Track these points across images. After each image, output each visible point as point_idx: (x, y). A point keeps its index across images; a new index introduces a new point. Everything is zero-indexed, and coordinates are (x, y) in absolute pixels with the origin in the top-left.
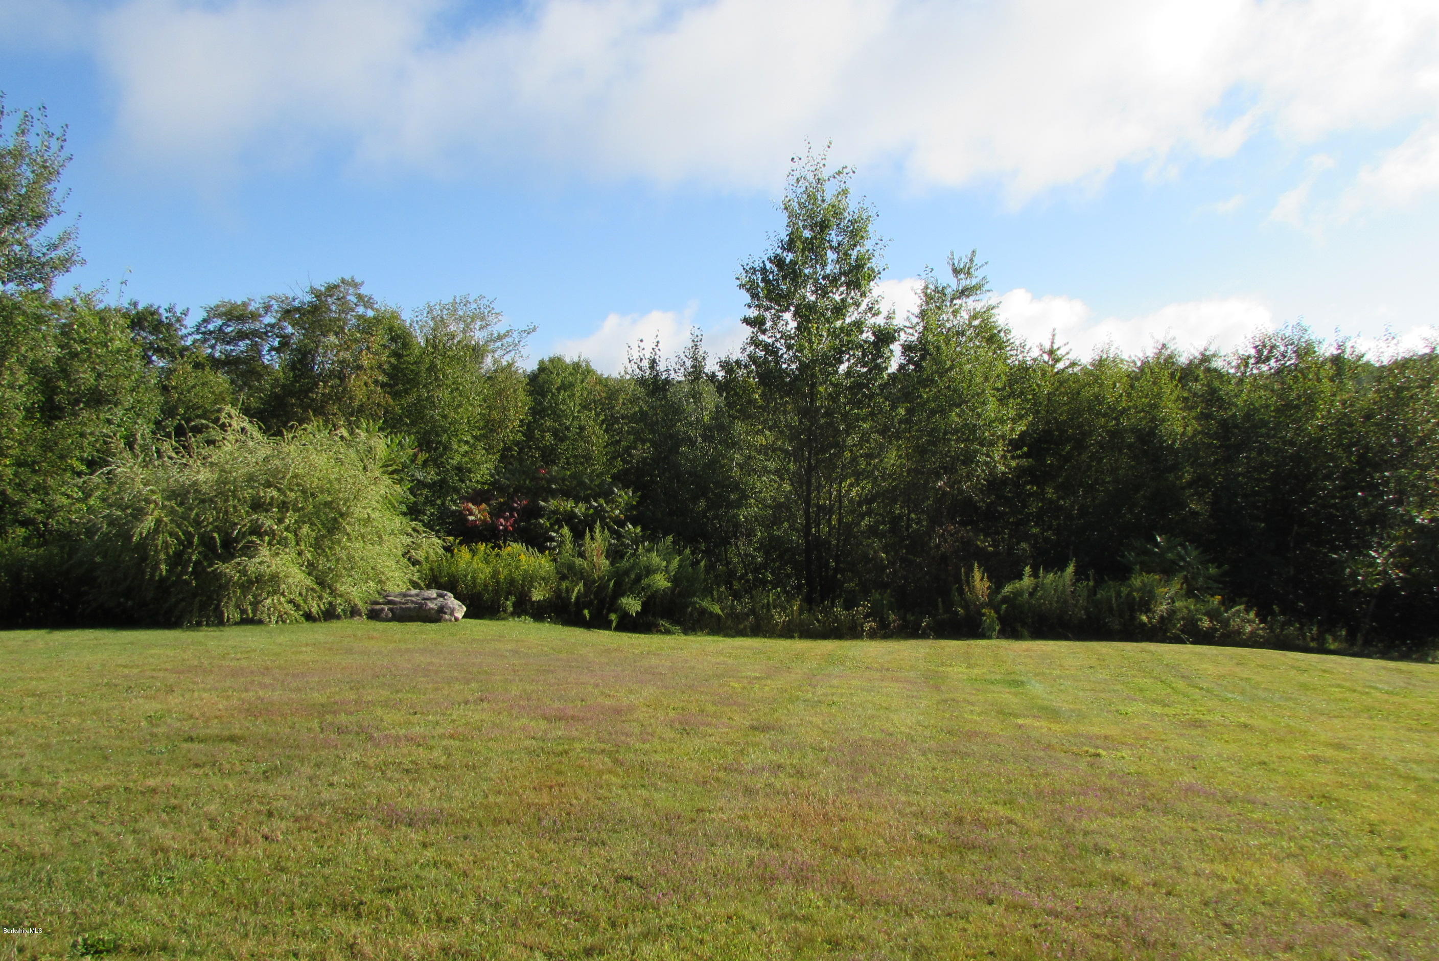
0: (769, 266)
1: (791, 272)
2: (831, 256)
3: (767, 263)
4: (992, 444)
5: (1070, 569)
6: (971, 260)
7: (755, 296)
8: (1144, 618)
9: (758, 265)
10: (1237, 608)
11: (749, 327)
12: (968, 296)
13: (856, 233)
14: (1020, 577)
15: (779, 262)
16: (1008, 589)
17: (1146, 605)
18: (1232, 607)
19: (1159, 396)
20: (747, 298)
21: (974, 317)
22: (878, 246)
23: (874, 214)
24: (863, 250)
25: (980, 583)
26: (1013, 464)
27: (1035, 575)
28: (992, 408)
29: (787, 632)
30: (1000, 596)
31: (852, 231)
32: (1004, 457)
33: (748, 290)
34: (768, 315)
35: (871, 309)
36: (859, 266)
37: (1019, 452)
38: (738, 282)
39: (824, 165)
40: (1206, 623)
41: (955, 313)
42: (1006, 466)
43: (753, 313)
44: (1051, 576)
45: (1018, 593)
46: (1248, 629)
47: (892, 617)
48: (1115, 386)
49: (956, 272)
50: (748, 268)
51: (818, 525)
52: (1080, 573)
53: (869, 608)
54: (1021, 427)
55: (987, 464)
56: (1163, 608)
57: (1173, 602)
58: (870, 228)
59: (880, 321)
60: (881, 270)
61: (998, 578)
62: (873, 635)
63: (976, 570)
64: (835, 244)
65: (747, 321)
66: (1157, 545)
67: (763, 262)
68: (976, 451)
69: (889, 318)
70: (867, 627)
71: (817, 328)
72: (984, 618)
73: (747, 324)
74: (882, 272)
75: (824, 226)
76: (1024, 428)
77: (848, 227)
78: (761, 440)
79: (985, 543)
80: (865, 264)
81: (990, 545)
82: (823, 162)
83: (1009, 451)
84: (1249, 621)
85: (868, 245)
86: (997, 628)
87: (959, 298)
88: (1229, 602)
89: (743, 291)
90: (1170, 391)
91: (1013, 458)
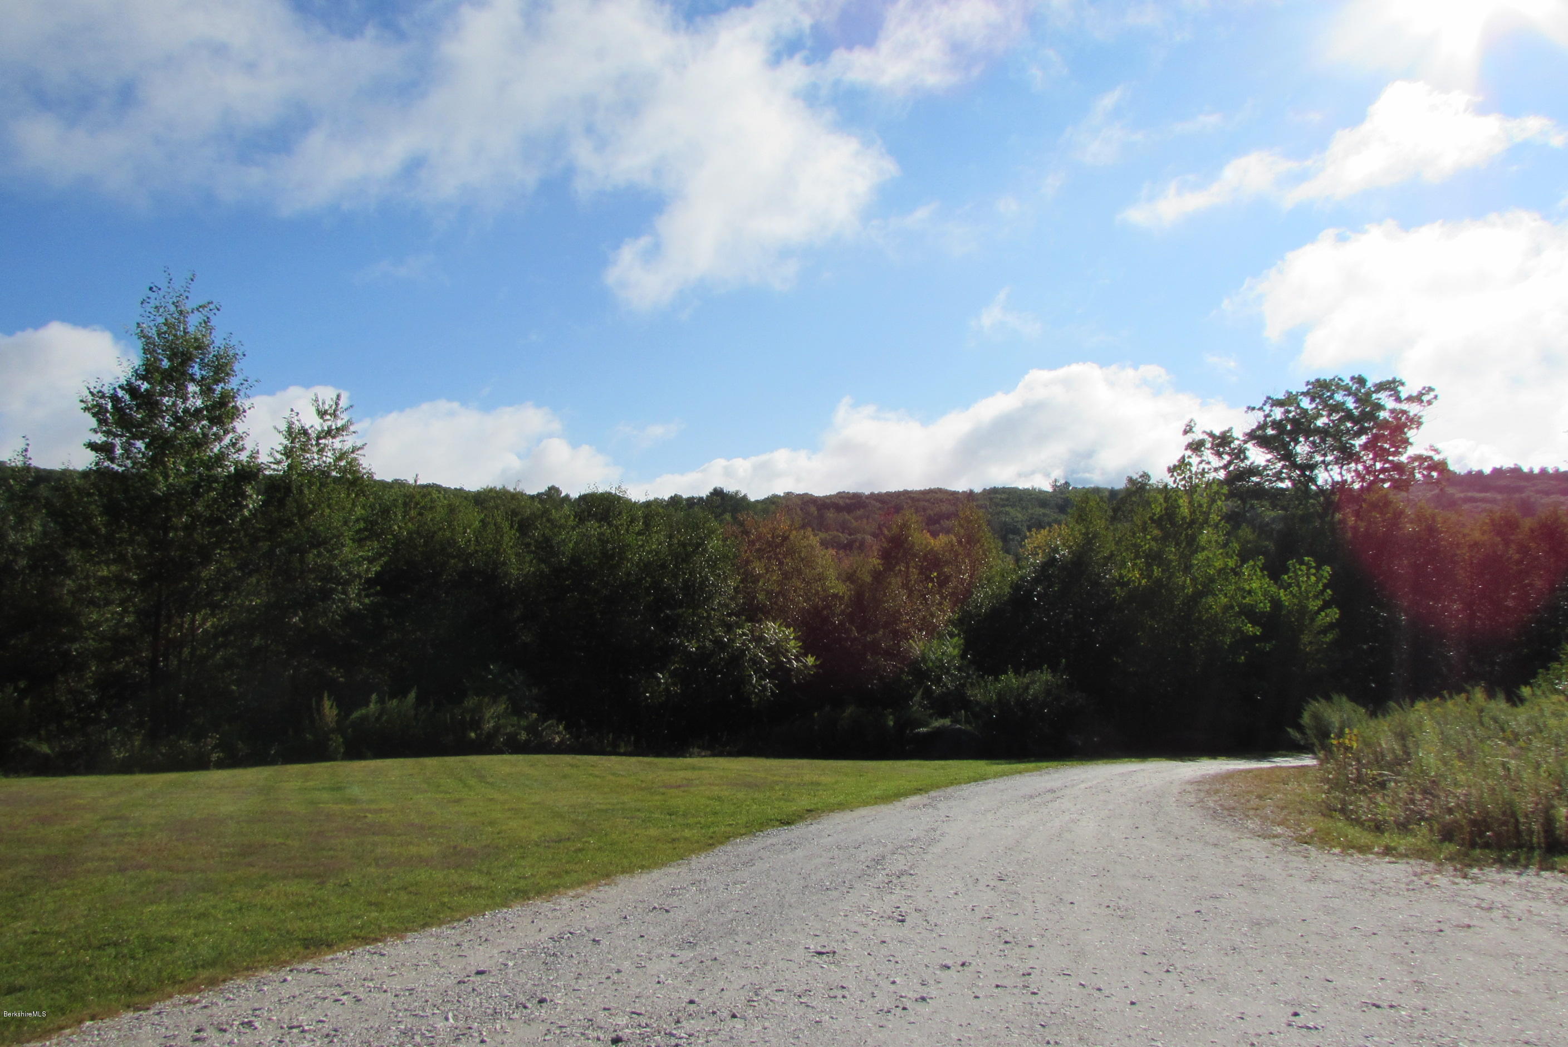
0: (121, 393)
1: (147, 402)
2: (192, 388)
3: (119, 390)
4: (347, 583)
5: (412, 696)
6: (337, 404)
7: (102, 421)
8: (473, 735)
9: (107, 390)
10: (549, 722)
11: (94, 452)
12: (334, 437)
13: (221, 369)
14: (367, 704)
15: (131, 390)
16: (356, 715)
17: (476, 724)
18: (546, 722)
19: (499, 543)
20: (94, 423)
21: (340, 458)
22: (244, 386)
23: (240, 353)
24: (228, 387)
25: (329, 710)
26: (367, 601)
27: (381, 701)
28: (348, 551)
29: (126, 768)
30: (348, 722)
31: (216, 367)
32: (359, 595)
33: (94, 415)
34: (117, 441)
35: (234, 445)
36: (224, 401)
37: (372, 591)
38: (83, 405)
39: (187, 297)
40: (523, 736)
41: (321, 451)
42: (361, 603)
43: (99, 438)
44: (395, 702)
45: (364, 719)
46: (557, 739)
47: (240, 745)
48: (465, 532)
49: (322, 414)
50: (95, 391)
51: (166, 659)
52: (420, 700)
53: (218, 739)
54: (376, 568)
55: (342, 601)
56: (489, 726)
57: (499, 720)
58: (237, 367)
59: (244, 457)
60: (246, 408)
61: (346, 704)
62: (221, 765)
63: (326, 698)
64: (198, 377)
65: (93, 446)
66: (490, 672)
67: (115, 389)
68: (335, 590)
69: (251, 457)
70: (214, 757)
71: (174, 463)
72: (330, 743)
73: (92, 450)
74: (248, 411)
75: (187, 359)
76: (379, 569)
77: (213, 362)
78: (104, 572)
79: (336, 674)
80: (229, 402)
81: (342, 677)
82: (187, 294)
83: (364, 590)
84: (558, 733)
85: (233, 383)
86: (342, 750)
87: (325, 438)
88: (544, 717)
89: (88, 415)
90: (509, 536)
91: (367, 596)
